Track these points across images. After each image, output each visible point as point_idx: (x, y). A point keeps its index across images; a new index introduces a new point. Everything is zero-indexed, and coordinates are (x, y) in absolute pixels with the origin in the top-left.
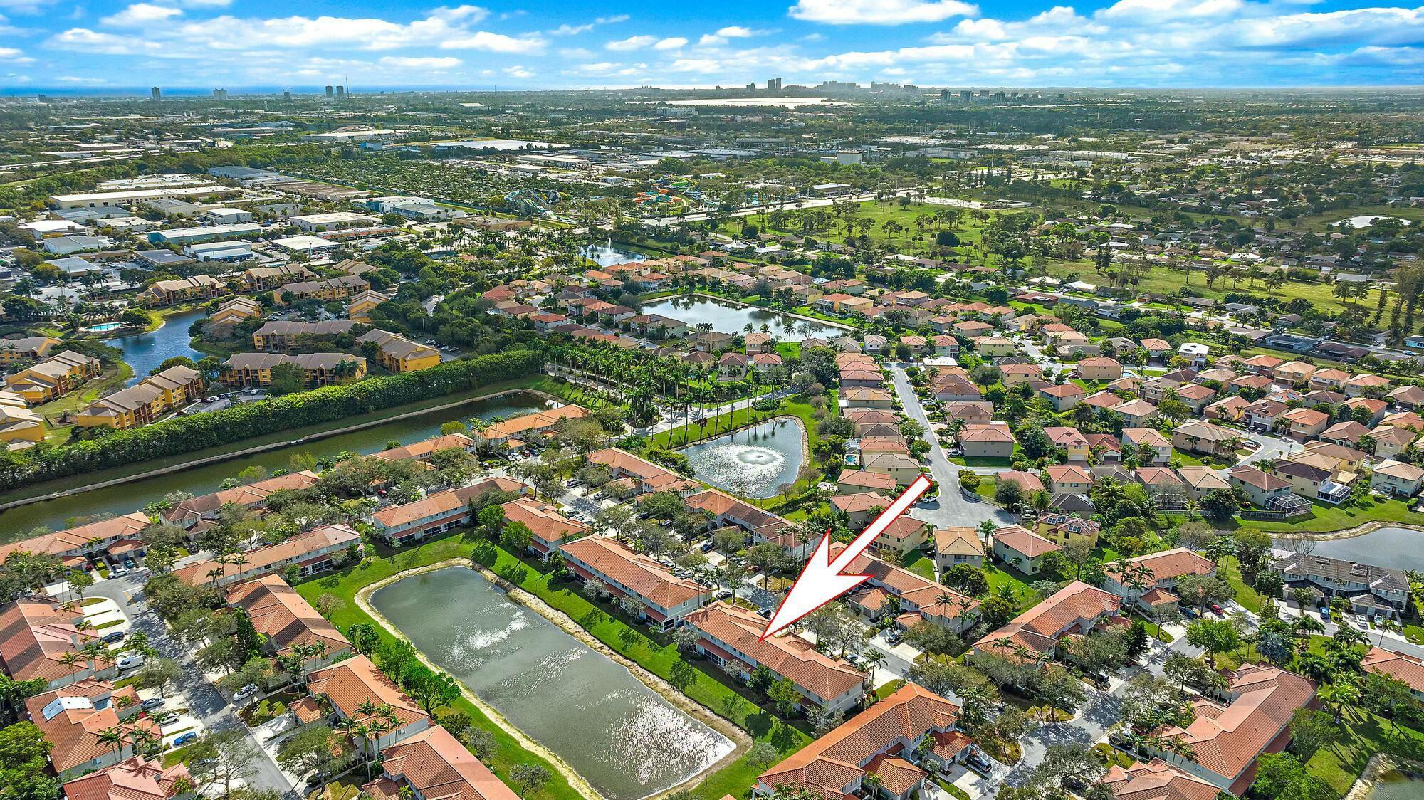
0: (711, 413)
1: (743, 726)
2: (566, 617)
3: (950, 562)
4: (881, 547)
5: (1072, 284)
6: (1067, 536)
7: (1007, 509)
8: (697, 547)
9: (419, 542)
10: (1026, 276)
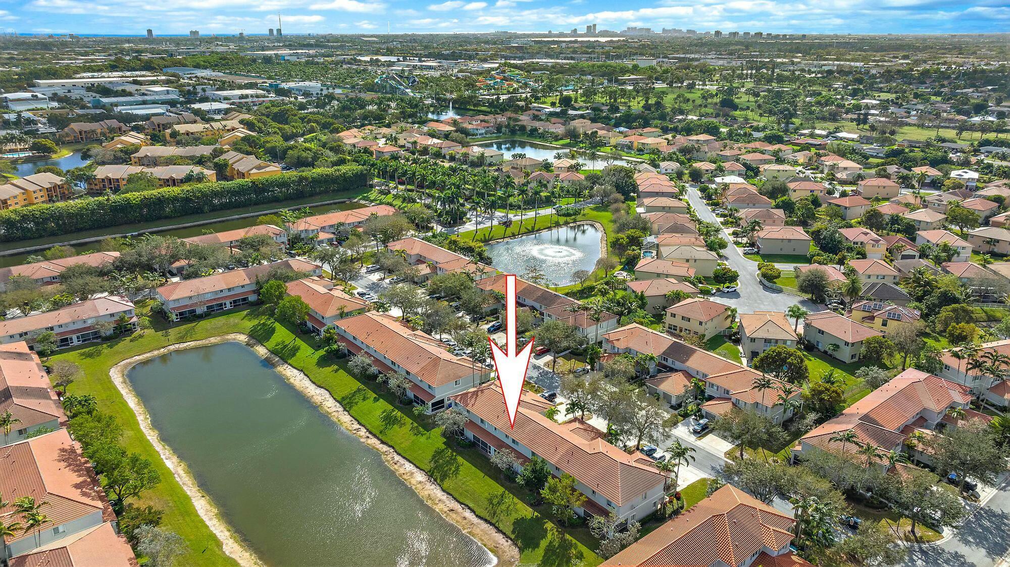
0: (517, 217)
1: (509, 533)
2: (327, 395)
3: (759, 347)
4: (681, 331)
5: (838, 134)
6: (884, 324)
7: (811, 300)
8: (486, 327)
9: (201, 317)
10: (798, 129)
